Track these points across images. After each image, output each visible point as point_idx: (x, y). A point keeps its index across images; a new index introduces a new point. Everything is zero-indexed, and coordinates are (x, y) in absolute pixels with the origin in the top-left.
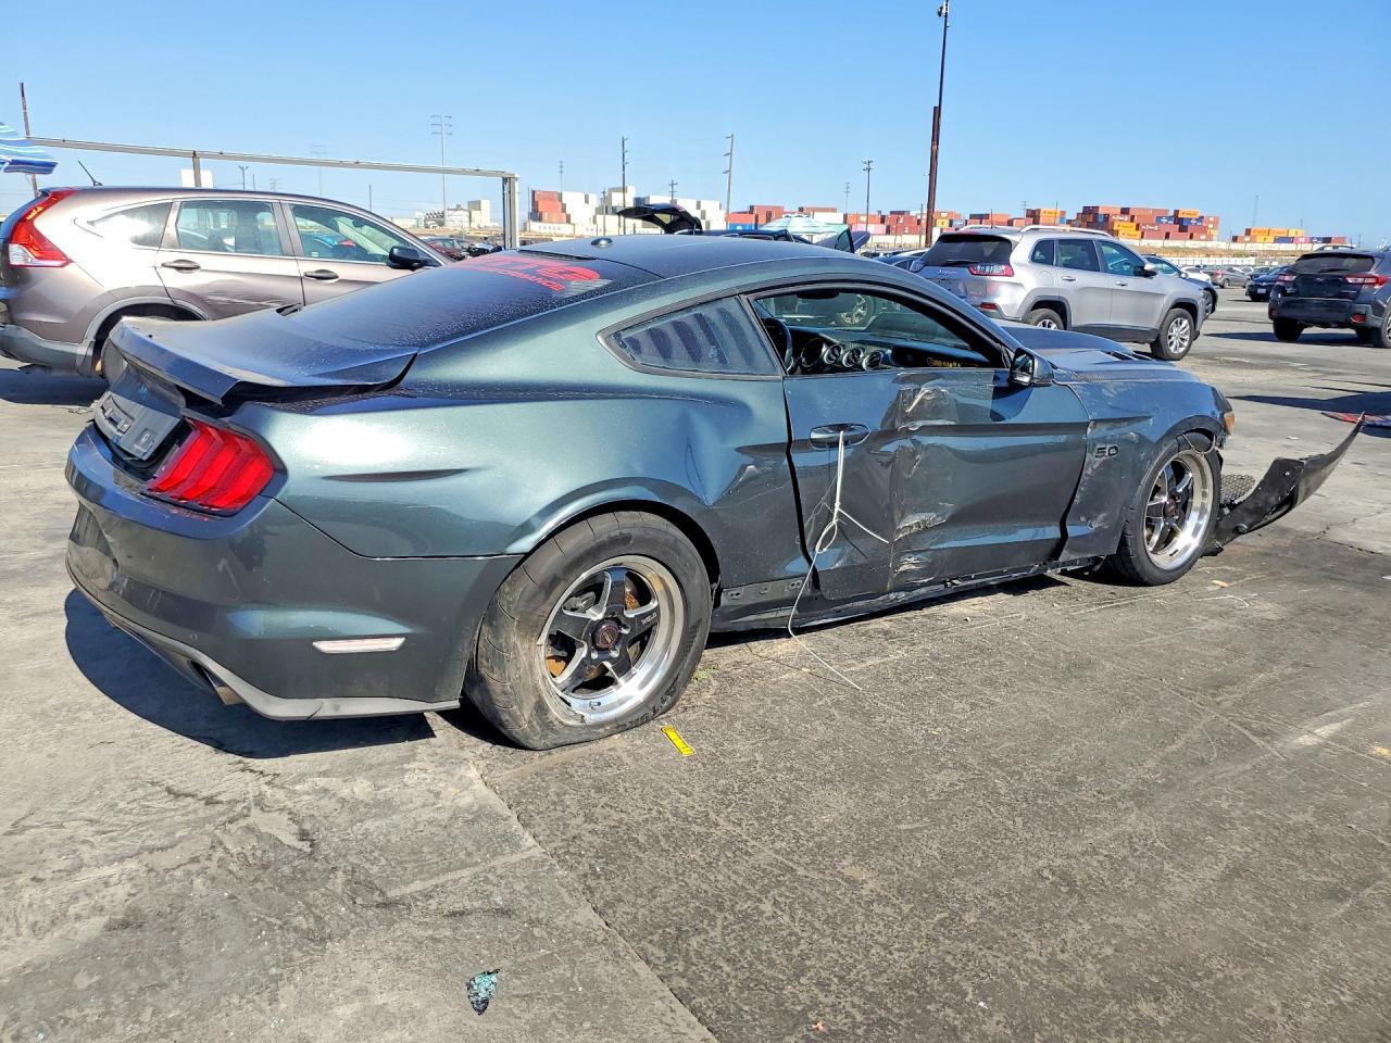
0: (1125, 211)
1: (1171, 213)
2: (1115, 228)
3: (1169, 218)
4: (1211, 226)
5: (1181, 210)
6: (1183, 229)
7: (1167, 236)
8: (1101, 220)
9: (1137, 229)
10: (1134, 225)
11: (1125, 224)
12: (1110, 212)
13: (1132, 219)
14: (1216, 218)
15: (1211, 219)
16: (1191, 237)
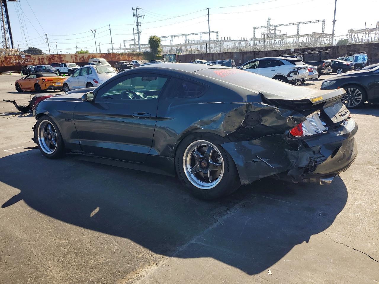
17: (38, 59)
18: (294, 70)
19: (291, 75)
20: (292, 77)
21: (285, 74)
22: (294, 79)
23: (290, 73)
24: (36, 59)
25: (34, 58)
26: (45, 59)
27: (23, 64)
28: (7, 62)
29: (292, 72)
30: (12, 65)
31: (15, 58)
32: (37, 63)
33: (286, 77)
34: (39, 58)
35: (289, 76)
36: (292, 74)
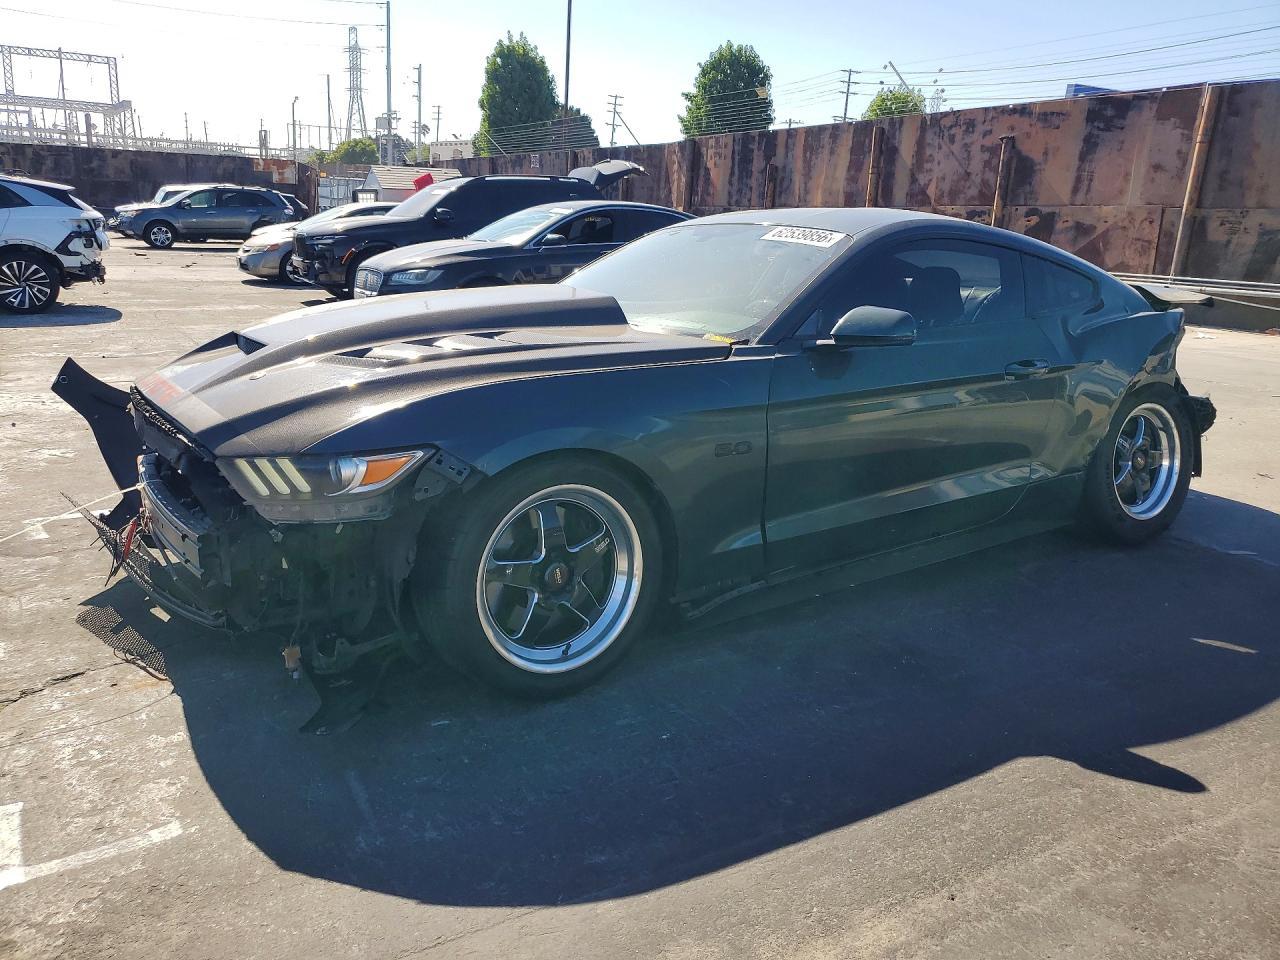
18: (79, 227)
19: (71, 247)
20: (77, 254)
21: (49, 243)
22: (86, 262)
23: (69, 239)
29: (77, 234)
33: (55, 253)
35: (63, 248)
36: (77, 245)
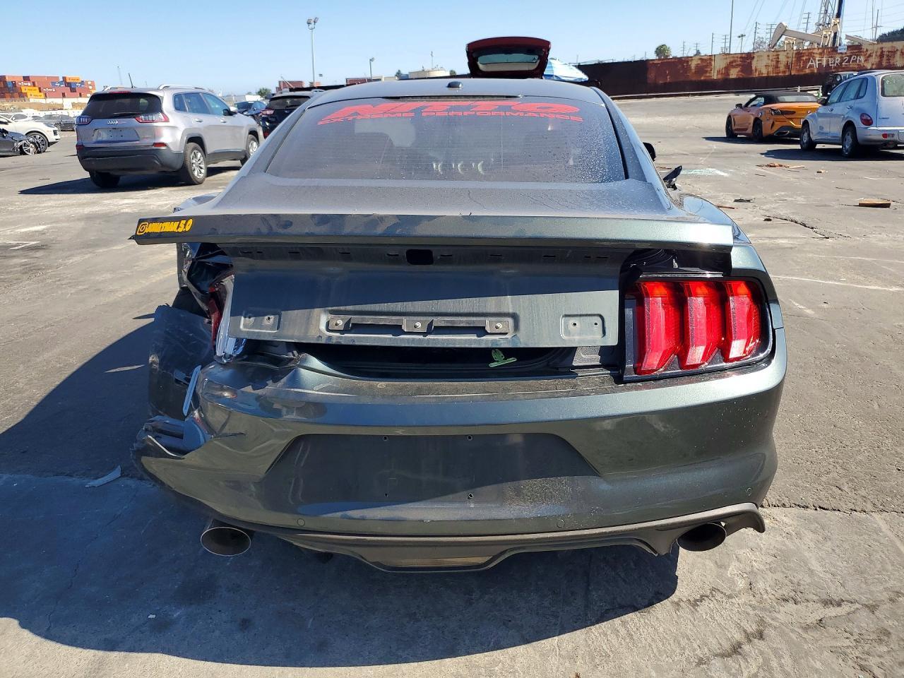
0: (26, 79)
1: (61, 79)
2: (23, 91)
3: (61, 83)
4: (91, 87)
5: (68, 76)
6: (73, 90)
7: (64, 95)
8: (10, 86)
9: (40, 91)
10: (37, 88)
11: (29, 88)
12: (17, 80)
13: (34, 85)
14: (93, 82)
15: (89, 83)
16: (80, 95)
17: (879, 54)
24: (874, 55)
25: (869, 53)
26: (899, 53)
27: (835, 68)
28: (800, 65)
30: (807, 71)
31: (820, 54)
32: (873, 64)
34: (882, 52)
